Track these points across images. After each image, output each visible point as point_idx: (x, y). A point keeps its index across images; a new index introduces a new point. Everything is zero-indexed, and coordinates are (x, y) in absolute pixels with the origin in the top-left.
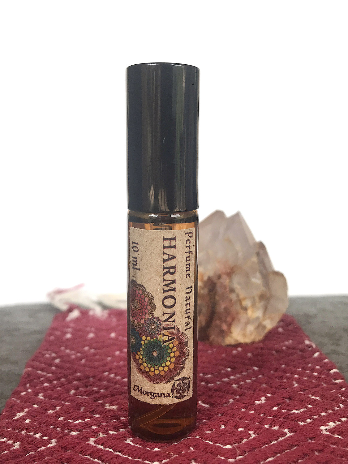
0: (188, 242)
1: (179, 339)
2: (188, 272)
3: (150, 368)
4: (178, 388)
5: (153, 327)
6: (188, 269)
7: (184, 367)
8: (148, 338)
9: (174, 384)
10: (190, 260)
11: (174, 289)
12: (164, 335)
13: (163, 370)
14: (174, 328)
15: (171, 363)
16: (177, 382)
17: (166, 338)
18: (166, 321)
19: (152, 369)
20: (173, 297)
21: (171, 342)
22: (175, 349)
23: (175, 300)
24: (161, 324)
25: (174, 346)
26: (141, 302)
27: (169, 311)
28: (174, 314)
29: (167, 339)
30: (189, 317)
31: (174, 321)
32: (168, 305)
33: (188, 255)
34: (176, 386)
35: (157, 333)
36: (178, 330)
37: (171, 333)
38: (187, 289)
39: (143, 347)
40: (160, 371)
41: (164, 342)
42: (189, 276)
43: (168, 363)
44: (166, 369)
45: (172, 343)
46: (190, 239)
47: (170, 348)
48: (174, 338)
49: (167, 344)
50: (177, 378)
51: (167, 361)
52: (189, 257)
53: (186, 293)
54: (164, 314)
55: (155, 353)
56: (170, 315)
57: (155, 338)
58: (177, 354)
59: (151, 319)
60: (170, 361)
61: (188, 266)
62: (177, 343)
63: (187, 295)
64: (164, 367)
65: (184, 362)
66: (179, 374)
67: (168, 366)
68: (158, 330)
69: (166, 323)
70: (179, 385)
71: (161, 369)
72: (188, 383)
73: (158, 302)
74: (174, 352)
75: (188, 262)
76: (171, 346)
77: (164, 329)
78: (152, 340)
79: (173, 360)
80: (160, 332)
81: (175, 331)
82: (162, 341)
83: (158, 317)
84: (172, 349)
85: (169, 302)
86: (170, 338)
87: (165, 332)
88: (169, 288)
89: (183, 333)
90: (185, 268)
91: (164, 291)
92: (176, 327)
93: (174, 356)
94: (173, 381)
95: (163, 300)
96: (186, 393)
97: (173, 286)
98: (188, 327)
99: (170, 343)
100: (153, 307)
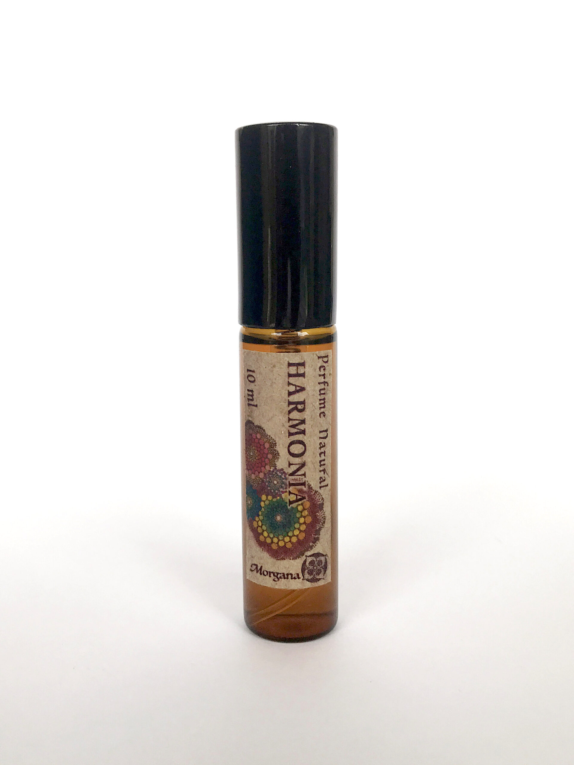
0: (322, 369)
1: (311, 499)
2: (322, 410)
3: (272, 539)
4: (311, 567)
5: (275, 482)
6: (323, 405)
7: (318, 539)
8: (270, 498)
9: (305, 561)
10: (324, 394)
11: (303, 432)
12: (290, 493)
13: (290, 541)
14: (303, 484)
15: (301, 531)
16: (309, 560)
17: (293, 498)
18: (292, 474)
19: (275, 540)
20: (301, 442)
21: (300, 502)
22: (306, 513)
23: (305, 446)
24: (286, 479)
25: (304, 509)
26: (259, 449)
27: (297, 460)
28: (303, 465)
29: (295, 498)
30: (324, 471)
31: (304, 475)
32: (296, 452)
33: (322, 386)
34: (307, 563)
35: (281, 490)
36: (310, 487)
37: (300, 491)
38: (320, 432)
39: (263, 509)
40: (285, 543)
41: (291, 503)
42: (324, 416)
43: (296, 532)
44: (294, 540)
45: (302, 504)
46: (324, 364)
47: (298, 511)
48: (304, 498)
49: (294, 505)
50: (309, 553)
51: (295, 528)
52: (324, 389)
53: (320, 438)
54: (290, 464)
55: (278, 518)
56: (298, 466)
57: (278, 498)
58: (309, 520)
59: (273, 471)
60: (299, 529)
61: (322, 402)
62: (307, 504)
63: (321, 441)
64: (290, 537)
65: (318, 532)
66: (311, 547)
67: (297, 536)
68: (282, 487)
69: (293, 477)
70: (312, 563)
71: (287, 539)
72: (324, 561)
73: (282, 450)
74: (304, 517)
75: (322, 397)
76: (300, 508)
77: (291, 485)
78: (275, 500)
79: (303, 528)
80: (286, 488)
81: (305, 489)
82: (288, 501)
83: (282, 469)
84: (301, 512)
85: (297, 449)
86: (299, 497)
87: (291, 489)
88: (296, 430)
89: (316, 492)
90: (318, 403)
91: (290, 434)
92: (307, 483)
93: (305, 523)
94: (304, 558)
95: (289, 446)
96: (321, 576)
97: (302, 427)
98: (323, 484)
99: (299, 505)
100: (276, 455)
